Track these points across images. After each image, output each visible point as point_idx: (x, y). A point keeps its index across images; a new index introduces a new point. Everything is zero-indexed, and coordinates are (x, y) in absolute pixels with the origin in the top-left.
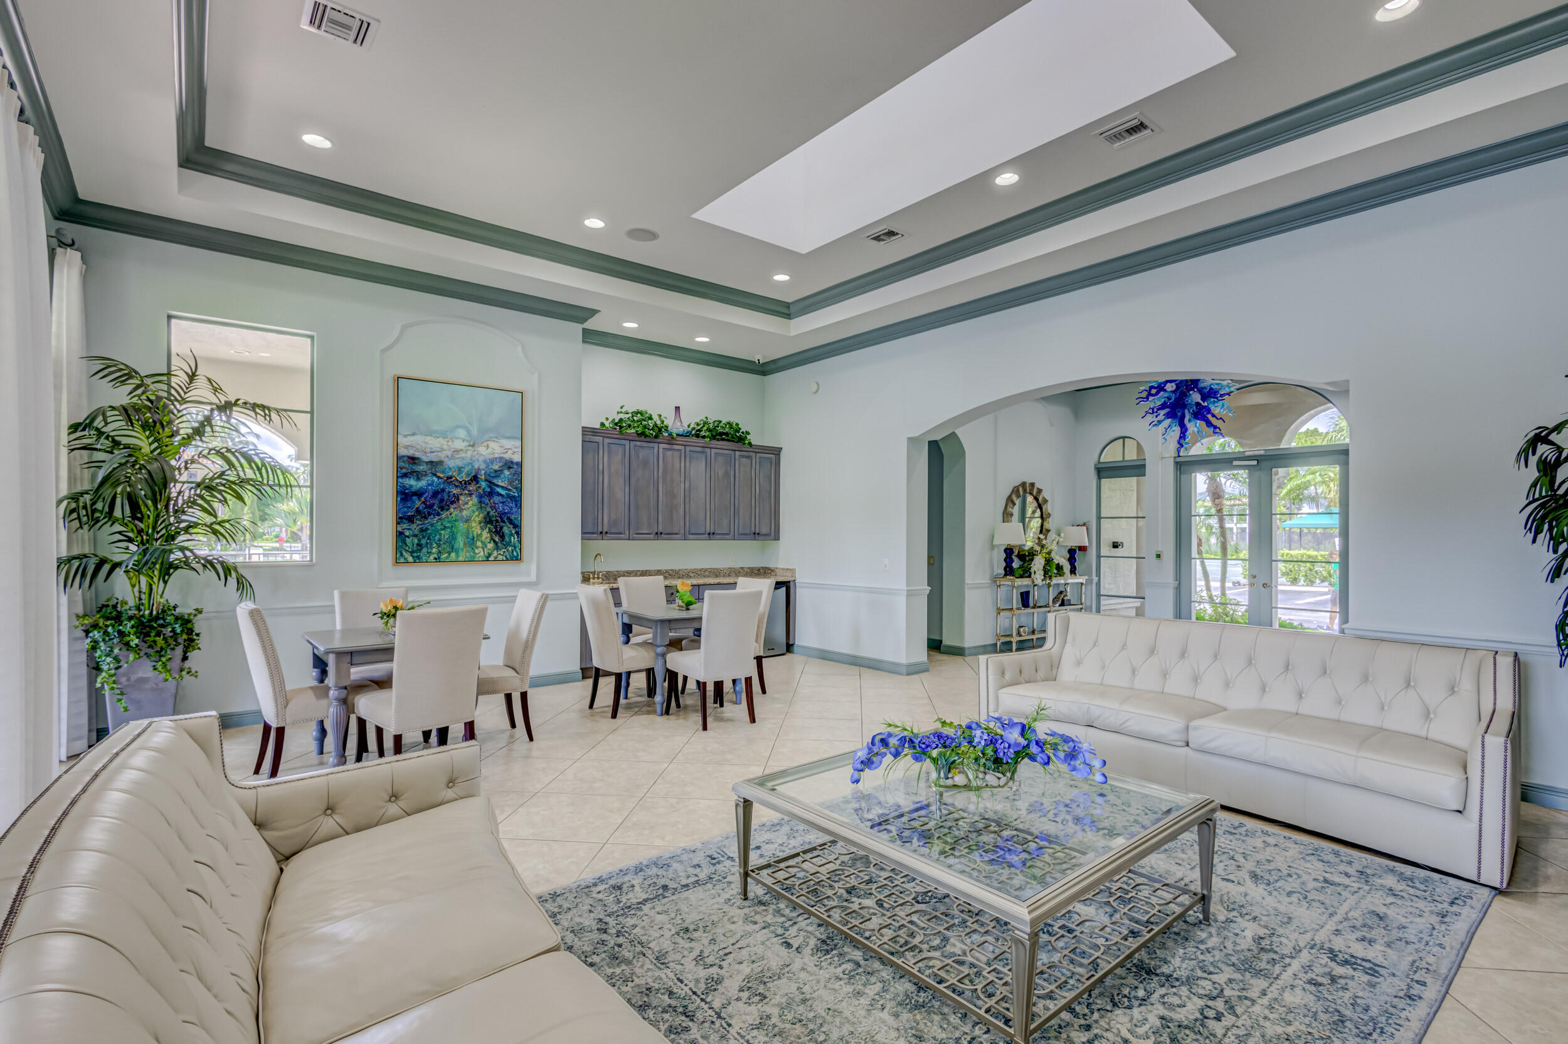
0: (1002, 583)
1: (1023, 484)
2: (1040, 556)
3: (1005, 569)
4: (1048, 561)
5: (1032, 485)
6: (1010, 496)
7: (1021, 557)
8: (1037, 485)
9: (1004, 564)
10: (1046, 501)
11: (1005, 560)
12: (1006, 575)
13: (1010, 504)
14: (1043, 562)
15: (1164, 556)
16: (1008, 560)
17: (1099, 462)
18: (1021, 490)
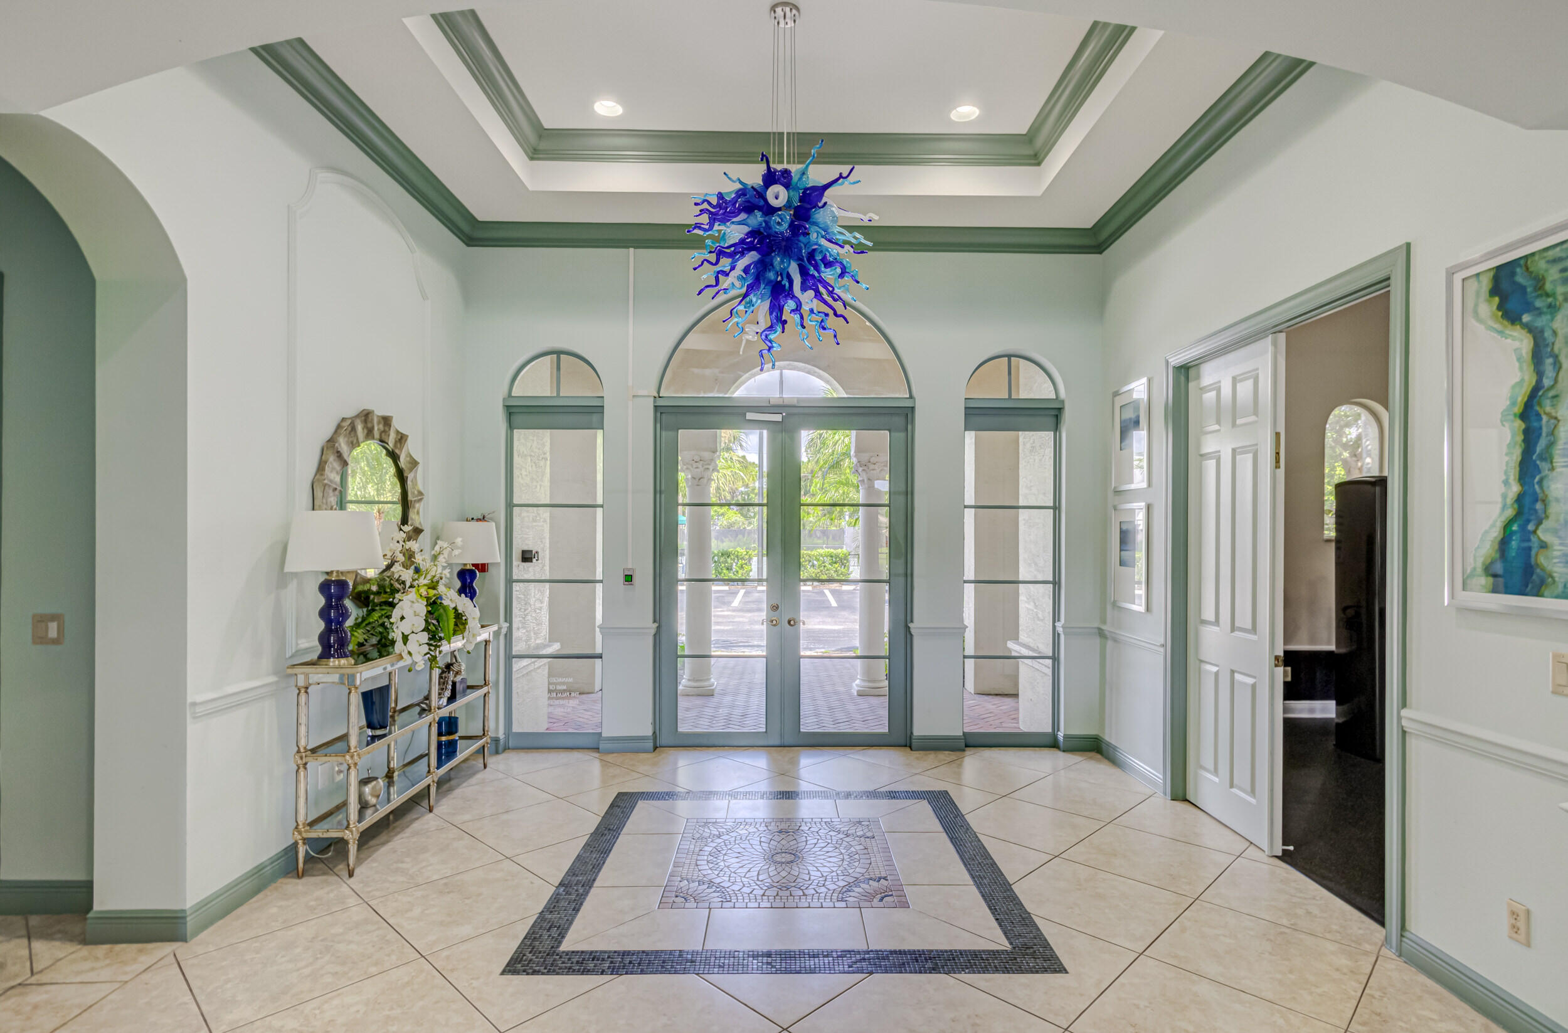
0: (314, 678)
1: (366, 416)
2: (412, 595)
3: (324, 639)
4: (434, 605)
5: (386, 421)
6: (332, 441)
7: (362, 599)
8: (397, 424)
9: (321, 625)
10: (414, 464)
11: (324, 614)
12: (326, 654)
13: (332, 462)
14: (422, 608)
15: (636, 579)
16: (332, 614)
17: (510, 395)
18: (360, 427)
